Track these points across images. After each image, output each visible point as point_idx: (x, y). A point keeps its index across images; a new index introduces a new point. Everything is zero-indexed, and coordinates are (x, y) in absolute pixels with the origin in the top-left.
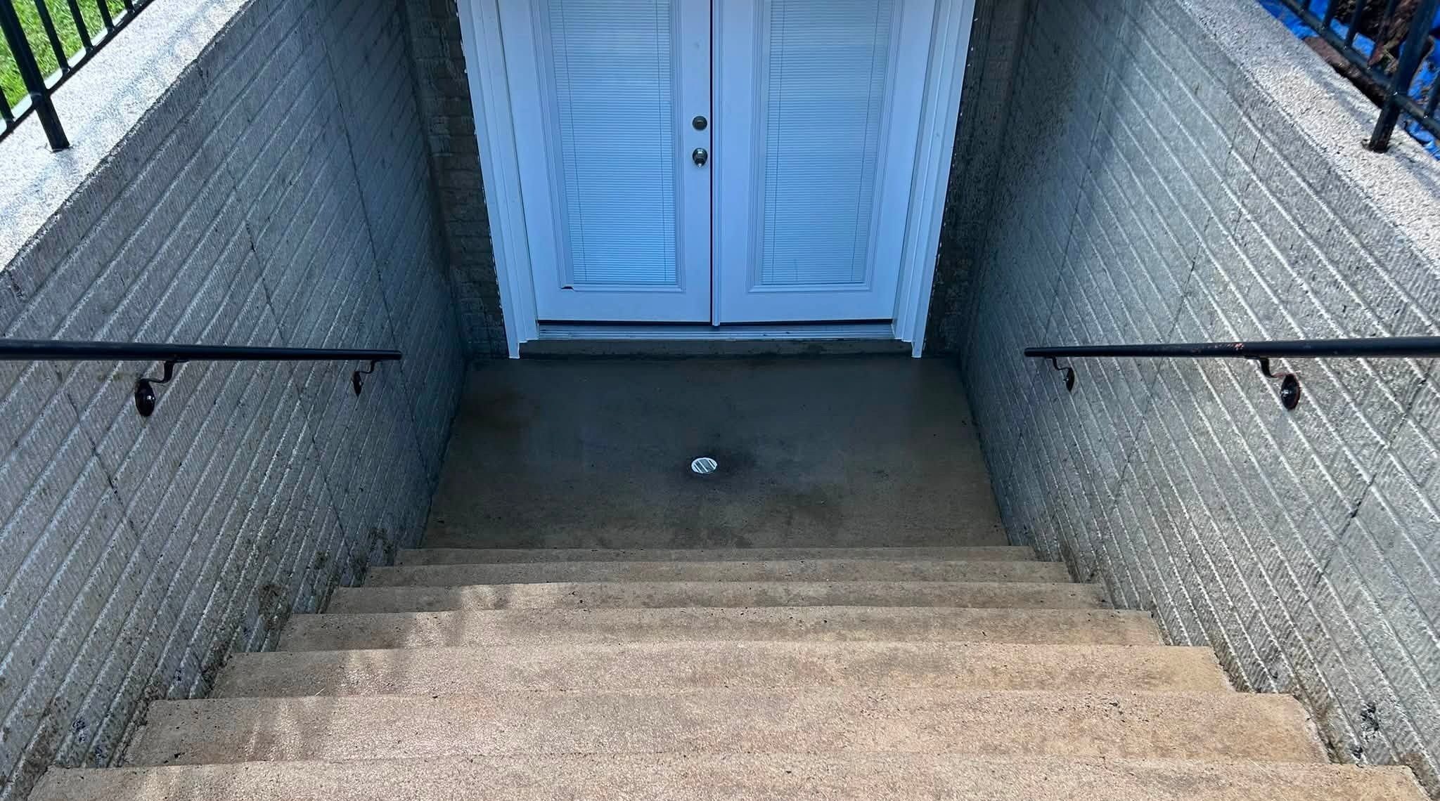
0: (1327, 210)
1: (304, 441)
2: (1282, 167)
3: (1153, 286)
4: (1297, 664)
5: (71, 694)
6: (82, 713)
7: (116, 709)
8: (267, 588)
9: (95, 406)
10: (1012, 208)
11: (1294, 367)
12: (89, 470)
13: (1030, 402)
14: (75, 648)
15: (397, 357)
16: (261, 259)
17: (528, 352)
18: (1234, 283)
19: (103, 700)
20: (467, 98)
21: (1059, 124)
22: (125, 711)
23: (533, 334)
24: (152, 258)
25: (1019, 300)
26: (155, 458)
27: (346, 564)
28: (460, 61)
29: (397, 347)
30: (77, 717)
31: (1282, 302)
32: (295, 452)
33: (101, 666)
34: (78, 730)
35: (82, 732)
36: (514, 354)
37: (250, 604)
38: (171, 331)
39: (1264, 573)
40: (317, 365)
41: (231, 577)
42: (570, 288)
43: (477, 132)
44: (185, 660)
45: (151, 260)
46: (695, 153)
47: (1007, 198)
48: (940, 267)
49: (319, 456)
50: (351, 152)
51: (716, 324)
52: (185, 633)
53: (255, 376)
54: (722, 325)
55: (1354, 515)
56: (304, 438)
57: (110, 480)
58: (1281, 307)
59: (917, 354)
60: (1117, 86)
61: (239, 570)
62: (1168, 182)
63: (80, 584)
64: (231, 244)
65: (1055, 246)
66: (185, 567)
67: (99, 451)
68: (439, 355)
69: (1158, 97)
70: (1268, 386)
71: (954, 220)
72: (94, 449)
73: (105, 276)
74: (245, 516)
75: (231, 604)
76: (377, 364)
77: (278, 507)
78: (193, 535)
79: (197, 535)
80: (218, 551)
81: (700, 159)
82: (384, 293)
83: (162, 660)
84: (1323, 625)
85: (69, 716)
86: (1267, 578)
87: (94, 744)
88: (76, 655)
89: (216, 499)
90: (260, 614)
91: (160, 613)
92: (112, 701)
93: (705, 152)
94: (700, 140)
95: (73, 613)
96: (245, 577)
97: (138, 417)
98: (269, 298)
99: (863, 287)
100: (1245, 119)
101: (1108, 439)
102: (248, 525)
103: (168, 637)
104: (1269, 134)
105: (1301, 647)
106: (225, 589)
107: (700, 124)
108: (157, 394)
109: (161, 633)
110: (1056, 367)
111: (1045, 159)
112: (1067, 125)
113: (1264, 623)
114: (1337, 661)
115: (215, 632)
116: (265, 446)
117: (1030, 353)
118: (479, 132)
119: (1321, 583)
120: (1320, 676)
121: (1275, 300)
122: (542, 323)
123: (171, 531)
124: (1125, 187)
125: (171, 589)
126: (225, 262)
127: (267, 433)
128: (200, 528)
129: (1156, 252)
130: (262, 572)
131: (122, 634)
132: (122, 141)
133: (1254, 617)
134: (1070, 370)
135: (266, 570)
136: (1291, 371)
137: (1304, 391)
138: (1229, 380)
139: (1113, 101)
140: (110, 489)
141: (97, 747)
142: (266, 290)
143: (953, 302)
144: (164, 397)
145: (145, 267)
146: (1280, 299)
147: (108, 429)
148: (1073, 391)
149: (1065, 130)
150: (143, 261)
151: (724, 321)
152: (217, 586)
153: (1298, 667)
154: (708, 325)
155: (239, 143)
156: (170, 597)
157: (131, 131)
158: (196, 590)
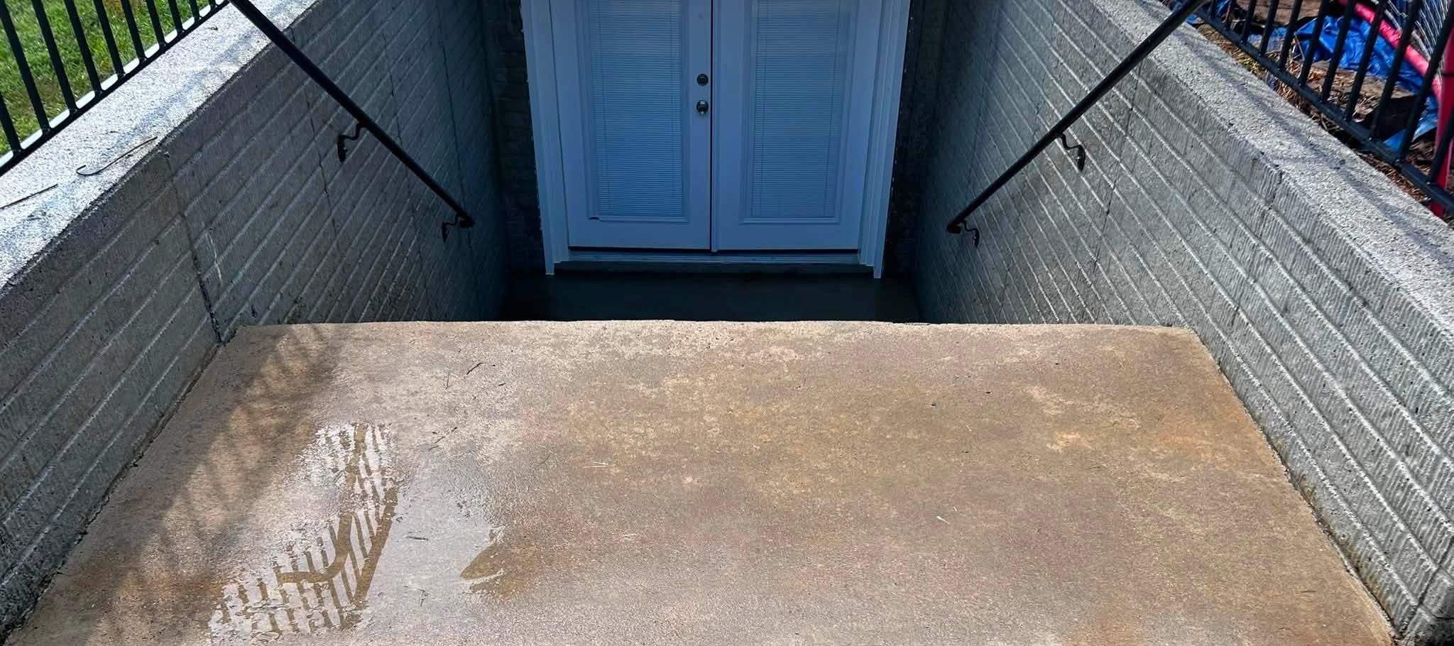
1: (414, 248)
3: (1019, 138)
13: (955, 275)
16: (396, 104)
17: (561, 270)
18: (1056, 108)
20: (523, 52)
23: (565, 257)
28: (518, 22)
29: (471, 213)
32: (410, 250)
36: (550, 272)
42: (596, 218)
43: (528, 81)
46: (699, 104)
48: (892, 199)
50: (445, 64)
51: (714, 250)
54: (719, 251)
55: (1108, 213)
56: (414, 245)
57: (325, 187)
59: (878, 275)
60: (1000, 13)
65: (967, 147)
67: (321, 164)
69: (1021, 9)
81: (702, 108)
93: (706, 103)
94: (702, 94)
97: (338, 157)
99: (833, 220)
101: (997, 264)
107: (702, 80)
108: (349, 149)
110: (968, 231)
117: (951, 227)
118: (529, 80)
122: (573, 249)
124: (1004, 81)
129: (1020, 114)
134: (976, 231)
137: (1087, 154)
138: (1055, 172)
139: (998, 25)
140: (325, 193)
144: (352, 152)
148: (979, 246)
151: (721, 248)
154: (707, 252)
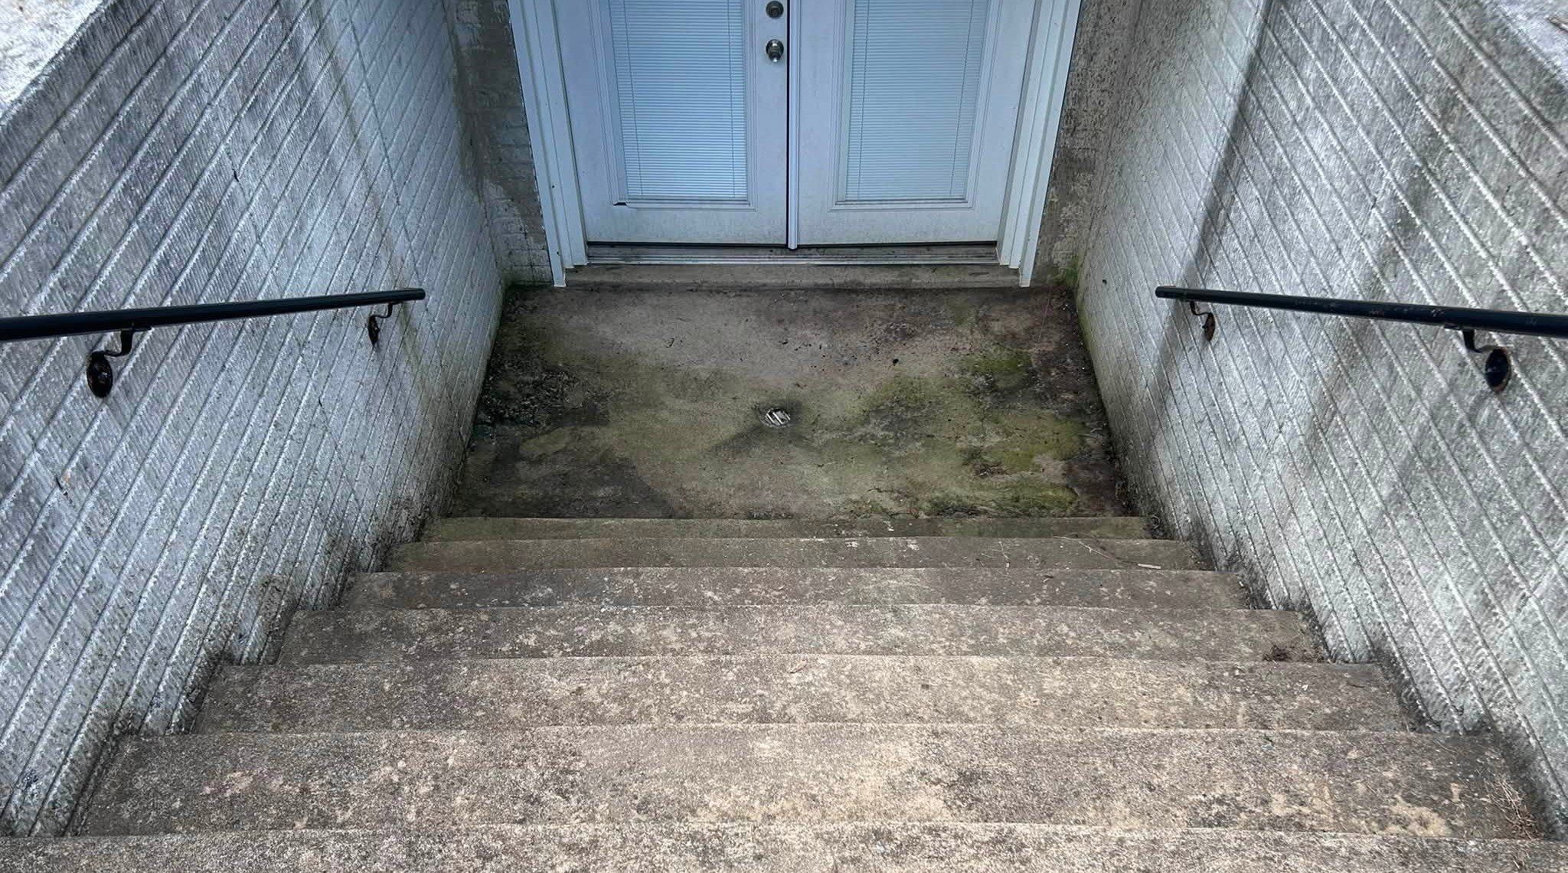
0: (1559, 147)
1: (308, 405)
2: (1499, 85)
3: (1320, 222)
4: (1490, 700)
5: (17, 744)
6: (33, 765)
7: (77, 753)
8: (266, 585)
9: (34, 392)
10: (1142, 115)
11: (1505, 341)
12: (28, 471)
14: (21, 690)
15: (419, 295)
16: (246, 191)
17: (576, 278)
18: (1427, 228)
19: (59, 745)
21: (1206, 16)
22: (89, 755)
23: (581, 258)
24: (103, 200)
25: (1150, 227)
26: (117, 447)
27: (364, 542)
29: (421, 283)
30: (28, 770)
31: (1491, 256)
32: (297, 420)
33: (55, 705)
34: (29, 785)
35: (34, 786)
36: (560, 283)
37: (246, 606)
38: (132, 288)
39: (1452, 586)
40: (322, 314)
41: (222, 577)
42: (624, 204)
44: (164, 683)
45: (100, 203)
46: (769, 45)
47: (1137, 104)
48: (1053, 182)
49: (327, 421)
50: (358, 50)
51: (792, 246)
52: (166, 652)
53: (244, 334)
54: (799, 247)
56: (308, 401)
57: (57, 480)
58: (1491, 263)
59: (1025, 282)
61: (230, 568)
62: (1345, 96)
63: (22, 611)
64: (207, 174)
65: (1195, 164)
66: (161, 574)
67: (42, 446)
68: (472, 287)
70: (1468, 360)
71: (1072, 126)
72: (35, 445)
73: (40, 228)
74: (236, 503)
75: (221, 608)
76: (396, 308)
77: (277, 486)
78: (170, 534)
79: (175, 533)
80: (203, 548)
81: (774, 53)
82: (404, 218)
83: (135, 687)
84: (1526, 659)
85: (15, 772)
86: (1455, 592)
87: (51, 798)
88: (21, 697)
89: (198, 486)
90: (258, 614)
91: (130, 631)
92: (72, 744)
93: (780, 45)
94: (774, 30)
95: (16, 647)
96: (239, 574)
97: (93, 399)
98: (259, 237)
99: (964, 204)
100: (1451, 22)
101: (1255, 403)
102: (241, 513)
103: (142, 659)
104: (1484, 44)
105: (1496, 681)
106: (214, 592)
107: (774, 10)
108: (115, 369)
109: (133, 655)
110: (1194, 313)
111: (1186, 57)
112: (1216, 17)
113: (1449, 646)
114: (1544, 704)
115: (203, 644)
116: (260, 417)
117: (1162, 292)
119: (1527, 608)
120: (1520, 718)
121: (1483, 254)
122: (591, 245)
123: (141, 530)
124: (1288, 98)
125: (143, 601)
126: (200, 197)
127: (261, 401)
128: (179, 524)
129: (1325, 182)
130: (259, 565)
131: (82, 663)
132: (57, 56)
133: (1437, 637)
134: (1210, 316)
135: (264, 563)
136: (1500, 345)
137: (1517, 371)
138: (1416, 348)
140: (58, 490)
141: (54, 803)
142: (255, 227)
143: (1068, 222)
144: (126, 369)
145: (93, 213)
146: (1489, 252)
147: (53, 417)
148: (1214, 342)
149: (1213, 22)
150: (91, 206)
151: (803, 243)
152: (203, 590)
153: (1491, 704)
154: (783, 248)
155: (214, 47)
156: (142, 611)
157: (70, 42)
158: (177, 598)
